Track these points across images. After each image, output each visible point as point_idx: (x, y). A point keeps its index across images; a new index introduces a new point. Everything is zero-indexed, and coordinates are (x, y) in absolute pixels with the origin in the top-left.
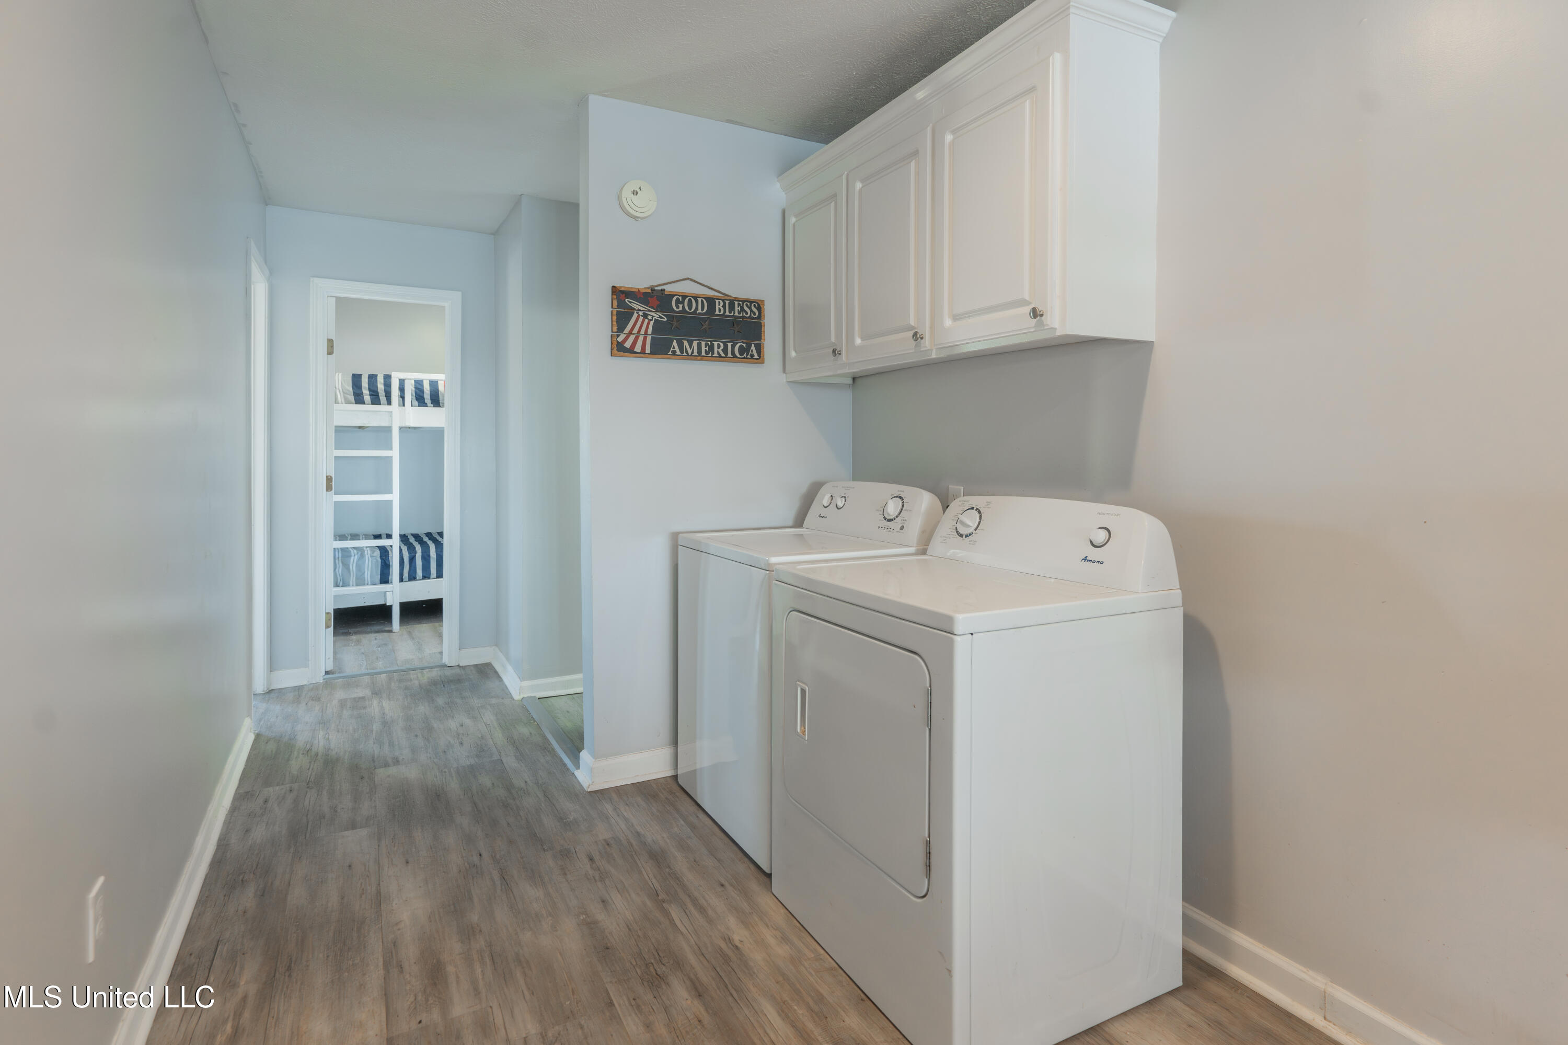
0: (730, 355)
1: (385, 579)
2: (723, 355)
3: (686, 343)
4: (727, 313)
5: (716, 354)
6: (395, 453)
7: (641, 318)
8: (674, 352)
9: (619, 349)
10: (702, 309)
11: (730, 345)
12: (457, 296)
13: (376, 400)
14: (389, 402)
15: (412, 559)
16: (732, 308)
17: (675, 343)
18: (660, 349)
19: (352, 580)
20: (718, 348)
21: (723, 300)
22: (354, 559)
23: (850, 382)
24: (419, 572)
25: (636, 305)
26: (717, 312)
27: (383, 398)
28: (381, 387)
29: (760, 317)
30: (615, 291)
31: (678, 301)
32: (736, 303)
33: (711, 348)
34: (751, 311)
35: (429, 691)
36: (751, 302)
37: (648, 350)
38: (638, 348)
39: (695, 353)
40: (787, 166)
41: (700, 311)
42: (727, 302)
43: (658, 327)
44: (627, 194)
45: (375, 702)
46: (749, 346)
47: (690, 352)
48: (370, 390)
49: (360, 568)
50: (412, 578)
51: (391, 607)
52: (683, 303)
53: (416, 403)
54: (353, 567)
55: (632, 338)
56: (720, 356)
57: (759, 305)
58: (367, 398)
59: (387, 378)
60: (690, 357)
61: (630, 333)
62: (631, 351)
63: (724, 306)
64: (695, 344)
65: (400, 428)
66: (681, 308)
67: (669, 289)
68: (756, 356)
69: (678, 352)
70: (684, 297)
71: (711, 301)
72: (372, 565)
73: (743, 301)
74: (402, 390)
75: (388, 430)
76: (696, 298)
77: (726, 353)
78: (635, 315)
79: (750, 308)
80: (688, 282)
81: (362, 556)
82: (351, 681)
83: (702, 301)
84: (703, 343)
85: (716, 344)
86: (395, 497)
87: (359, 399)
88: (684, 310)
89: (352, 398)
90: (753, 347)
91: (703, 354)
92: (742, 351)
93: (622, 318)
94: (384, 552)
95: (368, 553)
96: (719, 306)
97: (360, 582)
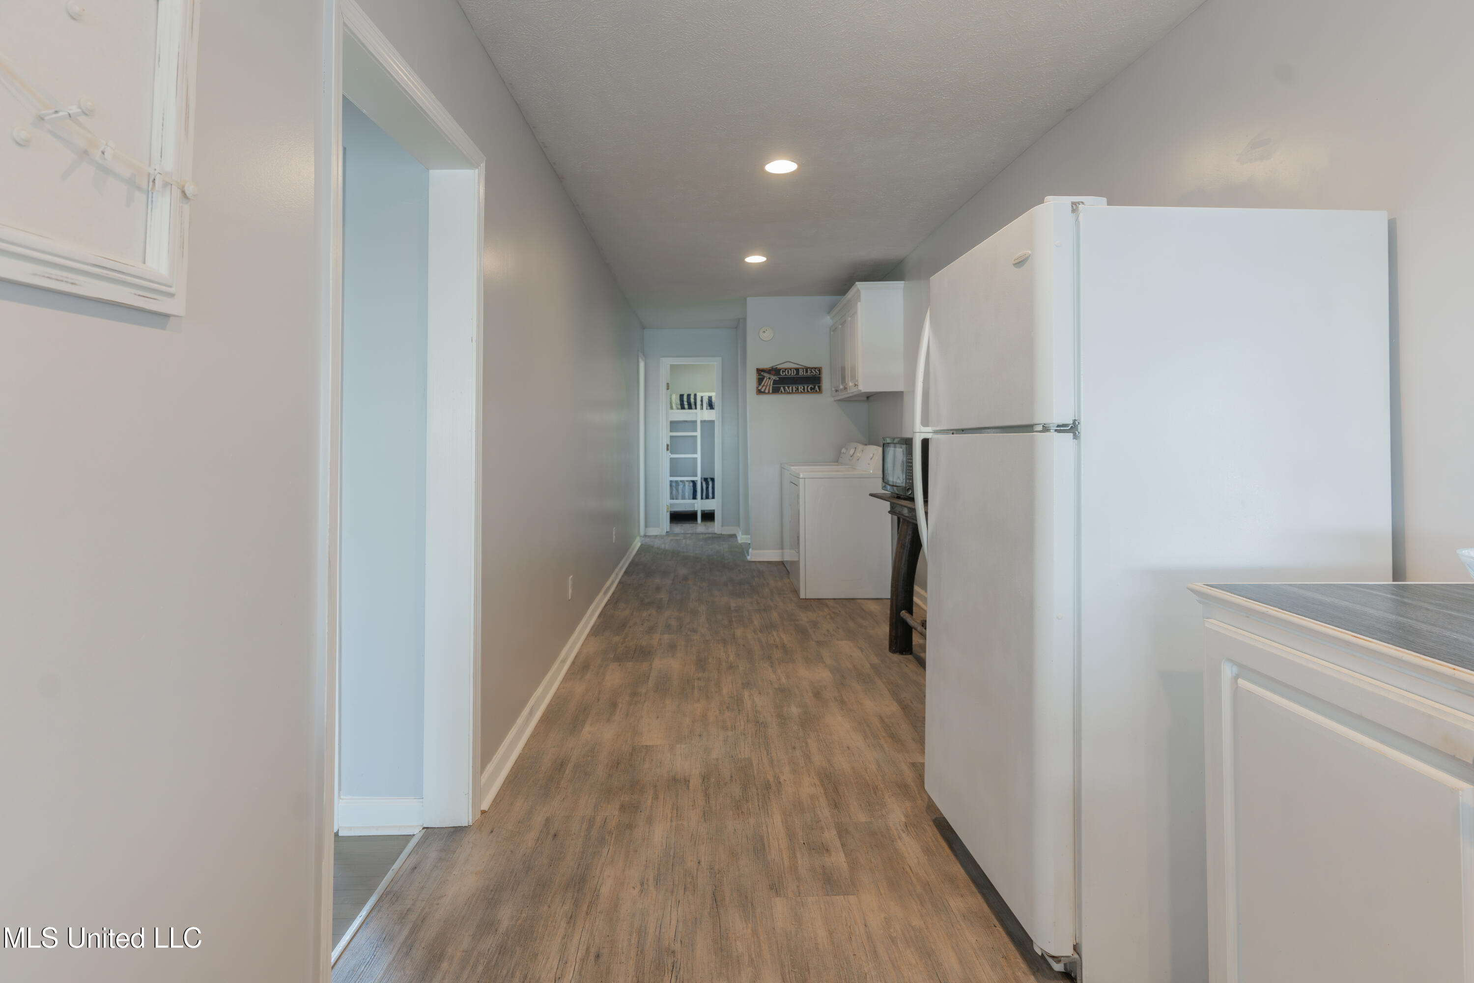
0: (806, 391)
1: (694, 497)
2: (803, 391)
3: (786, 388)
4: (805, 374)
5: (800, 391)
6: (698, 434)
7: (768, 380)
8: (782, 392)
9: (759, 392)
10: (794, 373)
11: (806, 387)
12: (719, 359)
13: (690, 407)
14: (696, 408)
15: (707, 488)
16: (807, 372)
17: (782, 388)
18: (776, 391)
19: (680, 496)
20: (801, 388)
21: (803, 369)
22: (681, 487)
23: (865, 399)
24: (710, 495)
25: (765, 374)
26: (800, 374)
27: (693, 406)
28: (692, 400)
29: (820, 374)
30: (757, 369)
31: (783, 371)
32: (809, 369)
33: (798, 389)
34: (816, 372)
35: (706, 540)
36: (815, 368)
37: (771, 392)
38: (767, 391)
39: (791, 391)
40: (830, 309)
41: (792, 374)
42: (805, 370)
43: (775, 382)
44: (761, 334)
45: (684, 541)
46: (815, 387)
47: (788, 391)
48: (688, 402)
49: (683, 491)
50: (707, 498)
51: (697, 511)
52: (785, 372)
53: (709, 408)
54: (680, 491)
55: (764, 387)
56: (801, 392)
57: (820, 370)
58: (686, 406)
59: (695, 395)
60: (789, 393)
61: (764, 386)
62: (764, 393)
63: (803, 371)
64: (790, 388)
65: (702, 422)
66: (784, 373)
67: (779, 367)
68: (818, 391)
69: (783, 391)
70: (786, 369)
71: (797, 370)
72: (688, 489)
73: (812, 368)
74: (702, 401)
75: (695, 422)
76: (791, 369)
77: (804, 389)
78: (765, 379)
79: (815, 371)
80: (788, 363)
81: (684, 486)
82: (677, 534)
83: (794, 371)
84: (794, 387)
85: (800, 387)
86: (698, 456)
87: (683, 408)
88: (786, 375)
89: (679, 407)
90: (817, 387)
91: (794, 391)
92: (811, 389)
93: (760, 380)
94: (694, 483)
95: (687, 483)
96: (801, 372)
97: (683, 498)
